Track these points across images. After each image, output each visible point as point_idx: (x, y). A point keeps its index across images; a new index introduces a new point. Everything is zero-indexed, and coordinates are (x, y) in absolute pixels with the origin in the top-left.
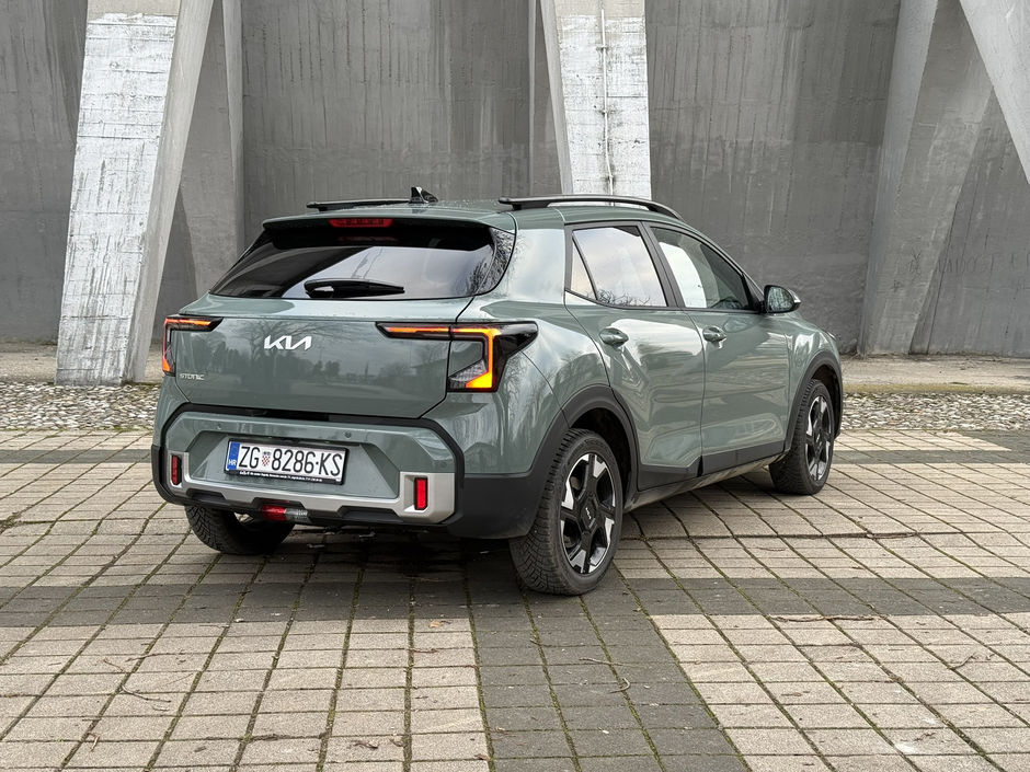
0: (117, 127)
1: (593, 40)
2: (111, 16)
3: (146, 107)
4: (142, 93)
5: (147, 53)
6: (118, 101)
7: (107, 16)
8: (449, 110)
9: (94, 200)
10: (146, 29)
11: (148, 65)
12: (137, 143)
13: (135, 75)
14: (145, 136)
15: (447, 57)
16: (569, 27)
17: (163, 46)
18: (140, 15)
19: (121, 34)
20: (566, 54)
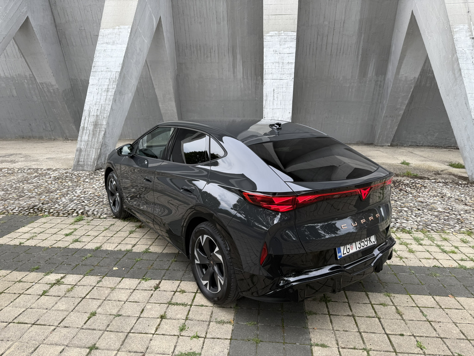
0: (278, 75)
1: (468, 34)
2: (272, 33)
3: (287, 67)
4: (286, 61)
5: (286, 46)
6: (277, 65)
7: (271, 33)
8: (359, 64)
9: (271, 104)
10: (285, 37)
11: (287, 51)
12: (285, 81)
13: (283, 55)
14: (288, 78)
15: (361, 46)
16: (457, 29)
17: (292, 43)
18: (283, 32)
19: (276, 39)
20: (456, 41)
